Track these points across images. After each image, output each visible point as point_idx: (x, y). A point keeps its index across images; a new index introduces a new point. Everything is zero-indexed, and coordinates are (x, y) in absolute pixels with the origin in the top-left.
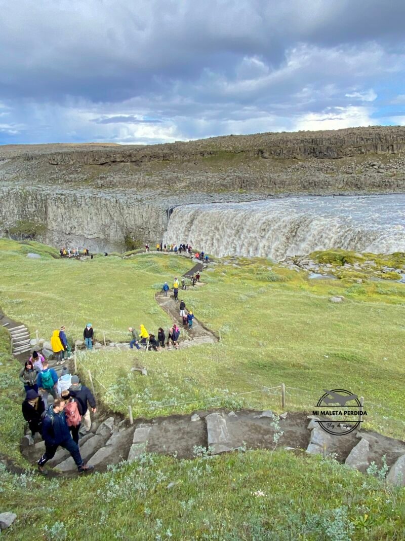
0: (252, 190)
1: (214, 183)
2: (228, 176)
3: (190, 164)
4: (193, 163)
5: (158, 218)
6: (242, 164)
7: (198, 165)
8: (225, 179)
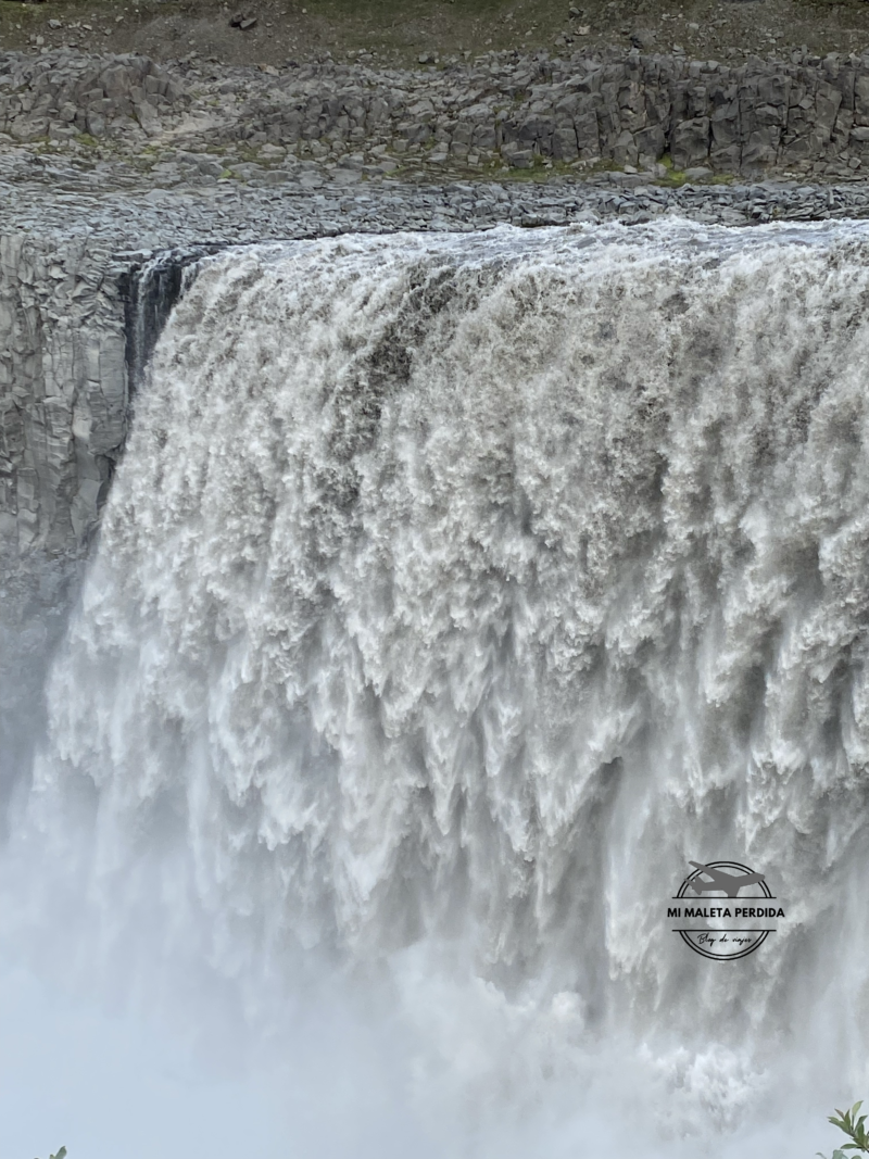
0: (761, 163)
1: (443, 120)
2: (544, 74)
3: (202, 25)
4: (223, 23)
5: (31, 354)
6: (584, 30)
7: (259, 30)
8: (520, 94)
